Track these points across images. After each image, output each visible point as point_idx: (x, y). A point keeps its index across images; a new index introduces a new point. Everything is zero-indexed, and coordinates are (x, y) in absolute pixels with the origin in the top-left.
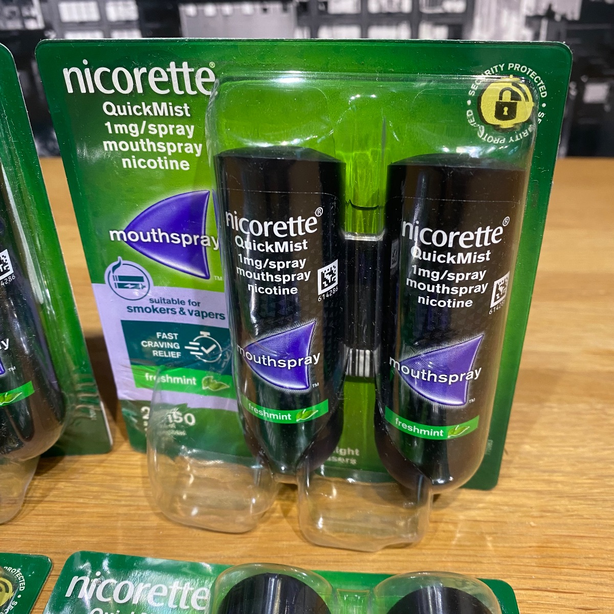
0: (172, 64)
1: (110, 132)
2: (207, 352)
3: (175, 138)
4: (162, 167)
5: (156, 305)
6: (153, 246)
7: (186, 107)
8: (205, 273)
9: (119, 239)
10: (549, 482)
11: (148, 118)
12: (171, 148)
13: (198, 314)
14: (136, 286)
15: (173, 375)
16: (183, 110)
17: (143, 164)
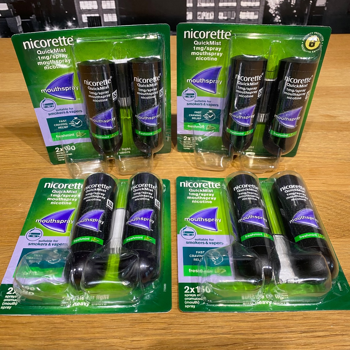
0: (219, 31)
1: (194, 49)
2: (210, 117)
3: (215, 51)
4: (208, 60)
5: (196, 103)
6: (199, 84)
7: (220, 42)
8: (215, 92)
9: (189, 82)
10: (311, 154)
11: (207, 46)
12: (212, 54)
13: (210, 105)
14: (192, 97)
15: (197, 125)
16: (219, 43)
17: (202, 59)
